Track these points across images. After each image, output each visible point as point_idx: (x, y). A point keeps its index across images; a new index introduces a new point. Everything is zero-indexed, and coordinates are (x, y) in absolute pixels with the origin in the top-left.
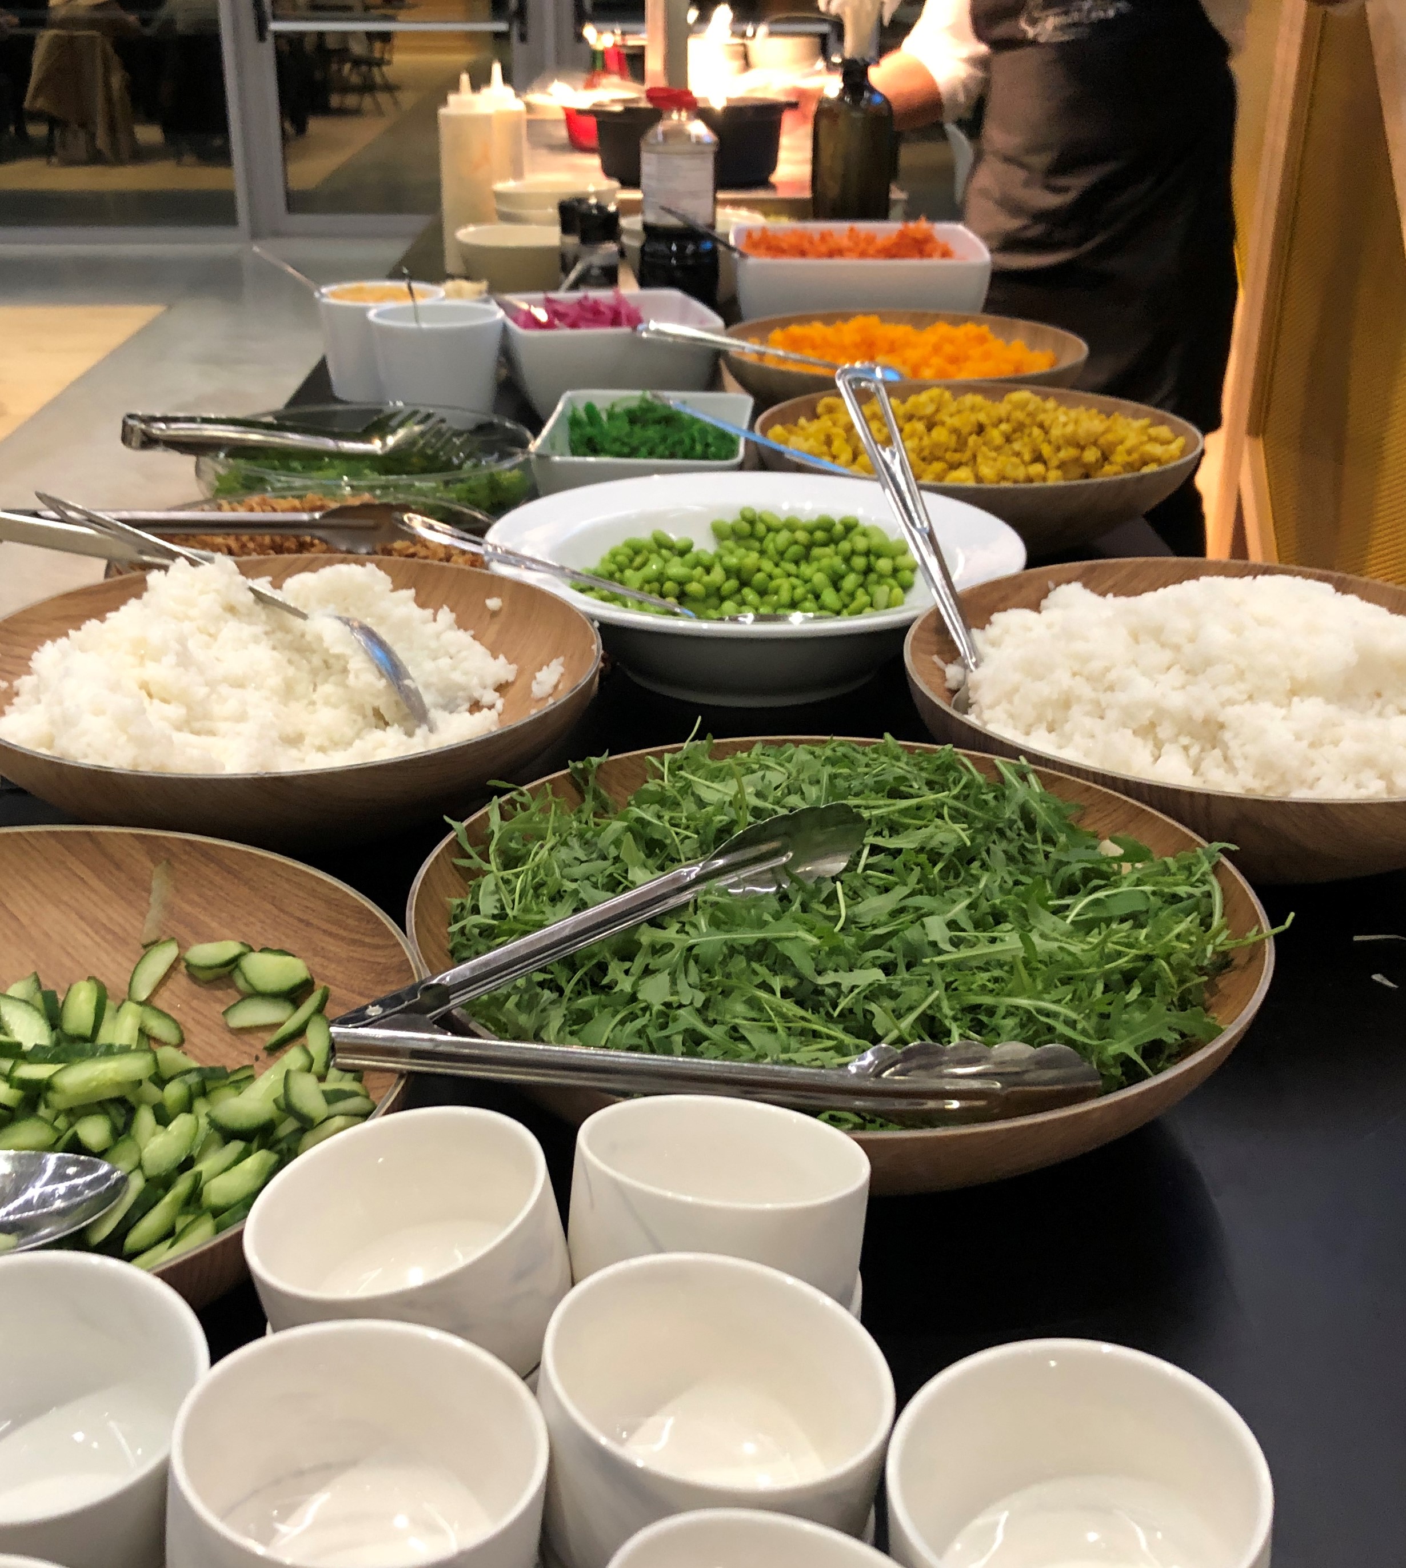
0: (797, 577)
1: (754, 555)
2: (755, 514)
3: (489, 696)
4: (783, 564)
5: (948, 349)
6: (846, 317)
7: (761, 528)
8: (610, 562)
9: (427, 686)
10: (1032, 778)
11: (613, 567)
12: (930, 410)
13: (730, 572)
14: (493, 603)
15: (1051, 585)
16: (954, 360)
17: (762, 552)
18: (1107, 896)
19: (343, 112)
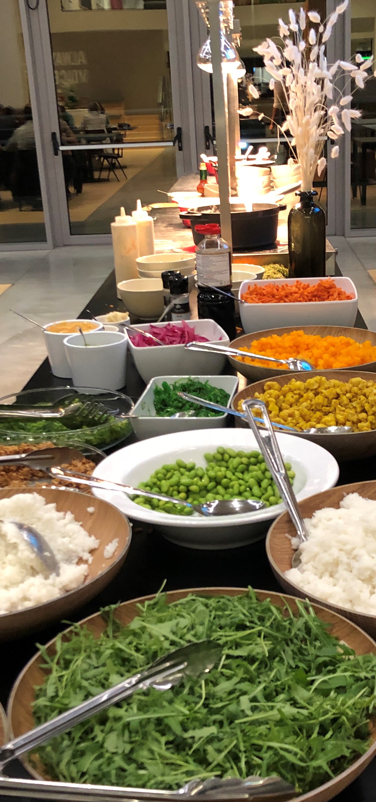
0: (242, 479)
1: (223, 469)
2: (224, 450)
3: (86, 556)
4: (236, 474)
5: (332, 349)
6: (288, 331)
7: (226, 456)
8: (154, 478)
9: (59, 550)
10: (311, 609)
11: (155, 480)
12: (316, 387)
13: (211, 479)
14: (91, 509)
15: (345, 494)
16: (334, 355)
17: (227, 468)
18: (329, 679)
19: (100, 180)
